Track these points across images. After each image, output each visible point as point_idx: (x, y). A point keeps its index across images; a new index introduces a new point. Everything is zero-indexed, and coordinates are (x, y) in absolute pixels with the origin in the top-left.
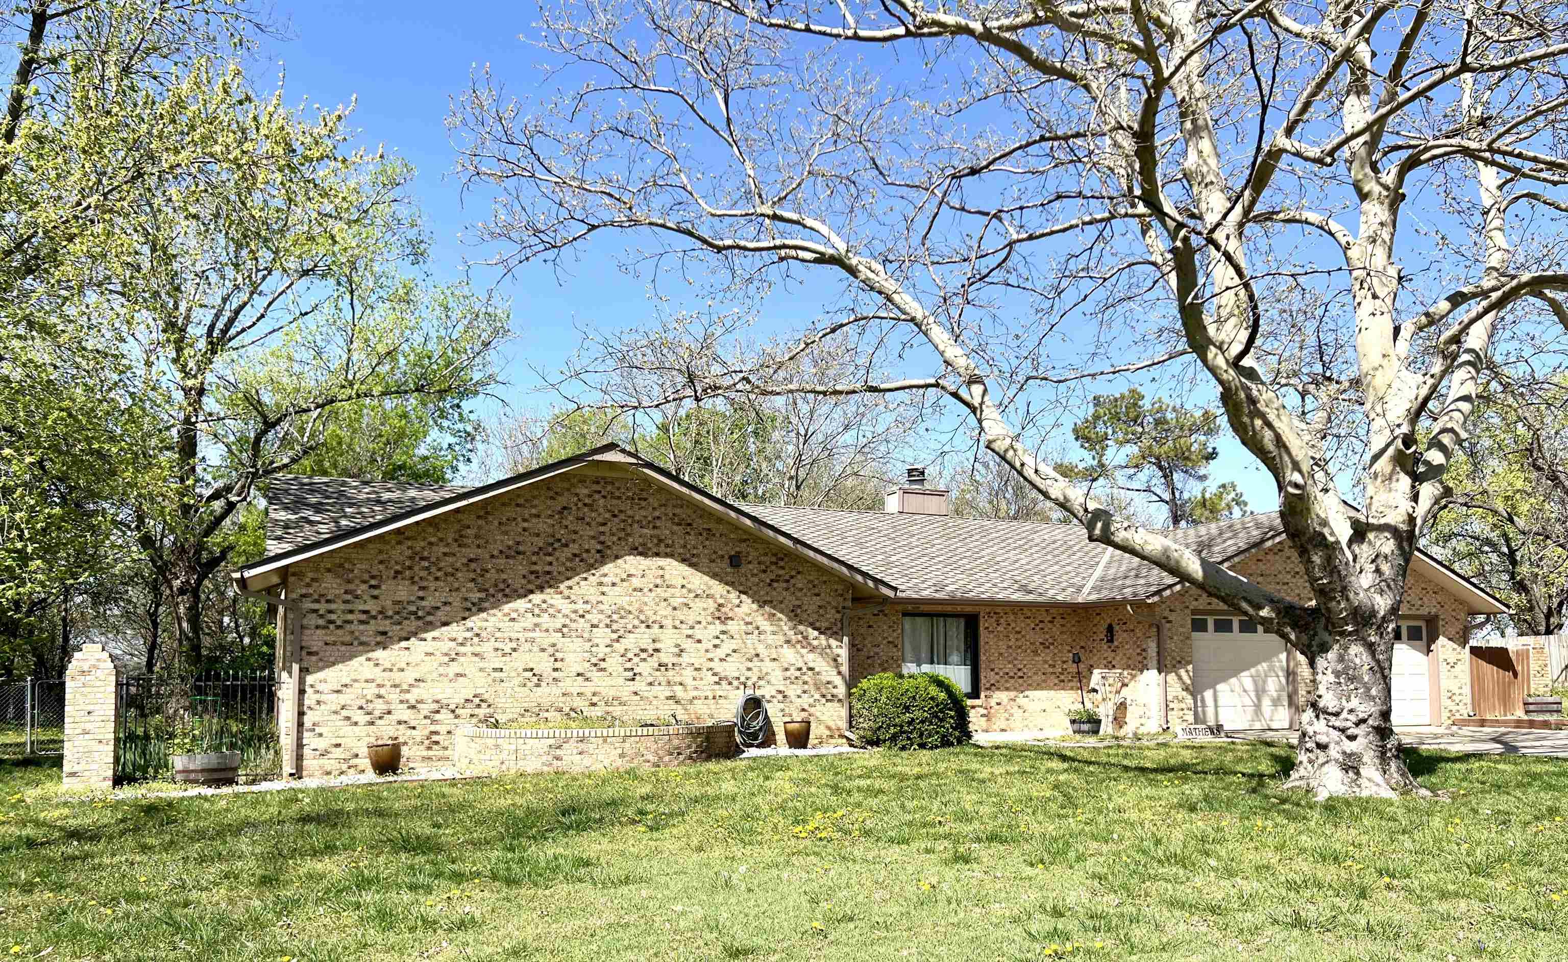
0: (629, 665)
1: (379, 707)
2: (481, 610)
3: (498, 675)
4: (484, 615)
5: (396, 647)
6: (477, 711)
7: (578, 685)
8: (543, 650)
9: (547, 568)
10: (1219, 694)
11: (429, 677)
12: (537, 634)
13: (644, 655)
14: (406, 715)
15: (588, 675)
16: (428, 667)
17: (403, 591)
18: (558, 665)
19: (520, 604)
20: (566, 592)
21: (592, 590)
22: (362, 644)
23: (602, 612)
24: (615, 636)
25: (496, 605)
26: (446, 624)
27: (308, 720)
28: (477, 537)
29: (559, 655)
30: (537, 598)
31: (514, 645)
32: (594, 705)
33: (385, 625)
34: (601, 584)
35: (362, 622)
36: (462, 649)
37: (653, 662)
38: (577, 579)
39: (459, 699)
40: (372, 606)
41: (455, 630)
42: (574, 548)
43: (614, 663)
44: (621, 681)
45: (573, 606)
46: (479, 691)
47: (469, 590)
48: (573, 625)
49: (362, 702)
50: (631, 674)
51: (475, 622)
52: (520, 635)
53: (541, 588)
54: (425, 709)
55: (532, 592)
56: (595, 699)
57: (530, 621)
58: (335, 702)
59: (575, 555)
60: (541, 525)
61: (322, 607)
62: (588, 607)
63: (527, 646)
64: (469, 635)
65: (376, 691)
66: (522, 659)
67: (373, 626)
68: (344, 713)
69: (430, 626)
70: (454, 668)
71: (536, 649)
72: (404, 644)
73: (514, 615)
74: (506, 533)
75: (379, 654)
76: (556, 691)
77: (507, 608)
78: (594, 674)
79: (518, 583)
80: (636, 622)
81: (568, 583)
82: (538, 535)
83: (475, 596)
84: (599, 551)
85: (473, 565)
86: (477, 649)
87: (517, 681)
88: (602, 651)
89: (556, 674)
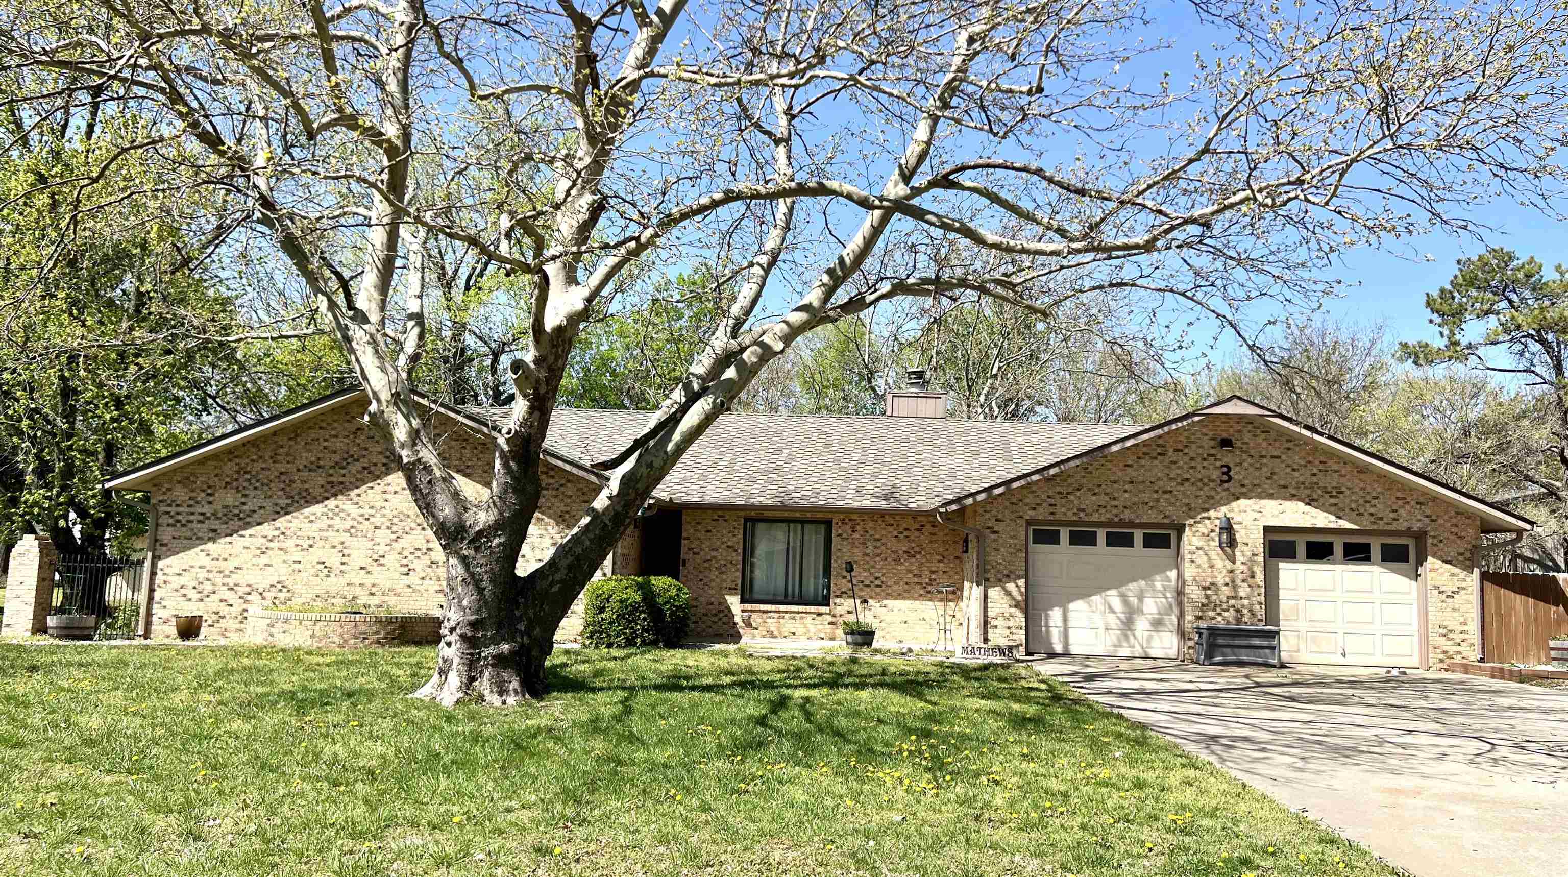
0: (405, 562)
1: (208, 587)
2: (287, 513)
3: (297, 566)
4: (288, 517)
5: (223, 540)
6: (279, 595)
7: (358, 577)
8: (334, 547)
9: (341, 479)
10: (1071, 615)
11: (244, 566)
12: (330, 534)
13: (418, 554)
14: (228, 595)
15: (370, 569)
16: (246, 556)
17: (230, 498)
18: (345, 559)
19: (318, 509)
20: (356, 499)
21: (378, 497)
22: (198, 538)
23: (384, 516)
24: (394, 536)
25: (298, 510)
26: (259, 524)
27: (157, 595)
28: (287, 454)
29: (346, 552)
30: (331, 503)
31: (311, 542)
32: (372, 594)
33: (216, 525)
34: (385, 492)
35: (200, 522)
36: (271, 545)
37: (426, 560)
38: (364, 487)
39: (266, 584)
40: (207, 510)
41: (267, 529)
42: (364, 462)
43: (392, 559)
44: (397, 575)
45: (361, 511)
46: (282, 579)
47: (279, 497)
48: (360, 527)
49: (195, 583)
50: (405, 570)
51: (282, 522)
52: (316, 535)
53: (335, 495)
54: (241, 590)
55: (327, 499)
56: (374, 590)
57: (325, 522)
58: (176, 582)
59: (364, 468)
60: (339, 444)
61: (173, 510)
62: (373, 512)
63: (321, 543)
64: (277, 533)
65: (207, 575)
66: (317, 554)
67: (205, 526)
68: (183, 591)
69: (248, 525)
70: (264, 559)
71: (328, 546)
72: (228, 539)
73: (312, 518)
74: (310, 451)
75: (210, 546)
76: (342, 581)
77: (307, 511)
78: (375, 569)
79: (317, 491)
80: (413, 525)
81: (356, 491)
82: (335, 452)
83: (283, 502)
84: (384, 465)
85: (283, 478)
86: (282, 545)
87: (312, 571)
88: (382, 549)
89: (343, 567)
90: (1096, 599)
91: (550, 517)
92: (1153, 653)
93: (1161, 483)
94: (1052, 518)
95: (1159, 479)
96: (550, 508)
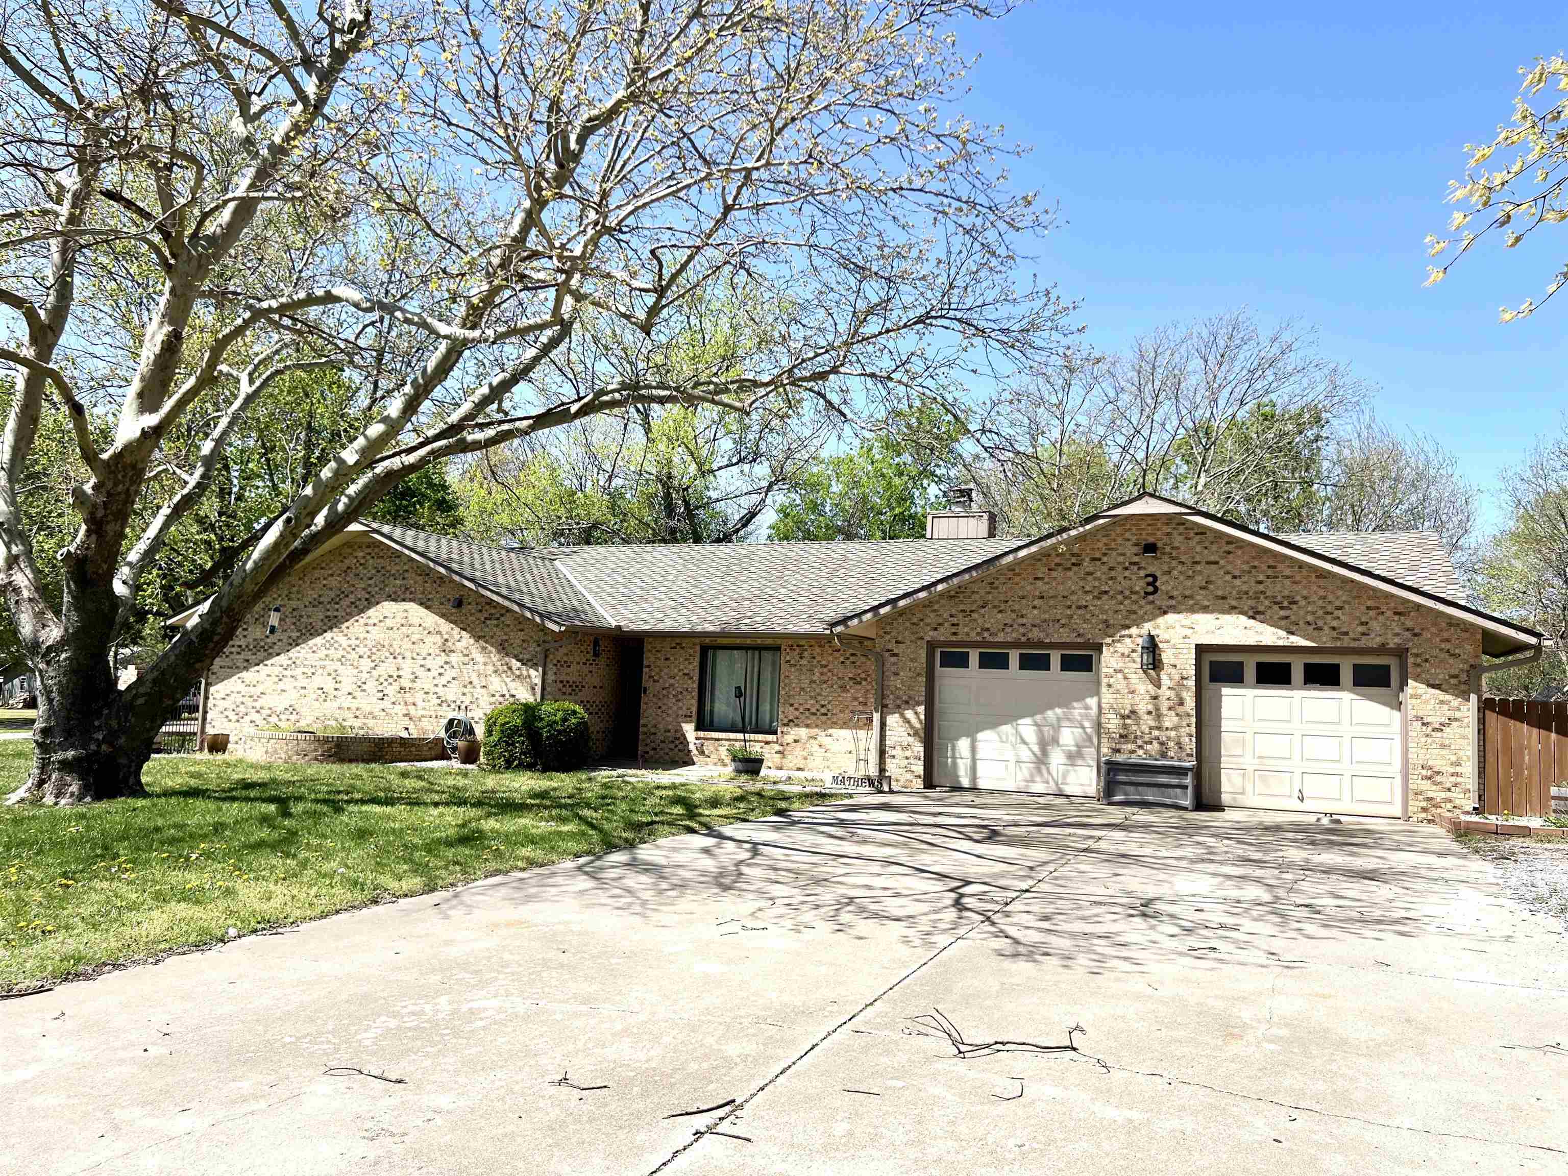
0: (380, 688)
1: (242, 709)
2: (297, 645)
3: (303, 691)
4: (298, 648)
5: (252, 669)
6: (291, 717)
7: (348, 702)
8: (329, 674)
9: (336, 613)
11: (267, 692)
12: (327, 663)
13: (391, 680)
15: (356, 694)
16: (269, 683)
18: (337, 686)
19: (318, 640)
20: (346, 631)
21: (361, 629)
22: (237, 667)
23: (366, 646)
24: (373, 665)
25: (305, 641)
26: (278, 654)
27: (209, 716)
28: (298, 592)
29: (338, 679)
30: (328, 635)
31: (313, 670)
32: (356, 717)
33: (248, 655)
34: (366, 625)
35: (238, 653)
36: (285, 673)
37: (396, 686)
38: (352, 621)
39: (280, 708)
40: (243, 643)
41: (282, 659)
42: (352, 598)
43: (371, 686)
44: (375, 700)
45: (350, 642)
46: (293, 703)
47: (292, 631)
48: (348, 656)
49: (234, 707)
50: (381, 695)
51: (293, 653)
52: (316, 663)
53: (331, 628)
54: (266, 712)
55: (325, 631)
56: (358, 713)
57: (322, 653)
58: (222, 705)
59: (352, 603)
60: (334, 582)
62: (358, 642)
63: (321, 671)
64: (290, 662)
65: (241, 699)
66: (318, 681)
67: (242, 657)
68: (226, 713)
69: (270, 656)
70: (281, 685)
71: (325, 673)
72: (257, 668)
73: (315, 648)
74: (313, 589)
75: (244, 674)
76: (336, 704)
77: (311, 643)
78: (358, 694)
79: (318, 625)
80: (388, 654)
81: (346, 624)
82: (331, 589)
83: (295, 634)
84: (367, 599)
85: (295, 613)
86: (294, 673)
87: (314, 696)
88: (365, 676)
89: (335, 693)
90: (1006, 729)
91: (492, 646)
92: (1068, 790)
93: (1074, 598)
94: (954, 638)
95: (1073, 593)
96: (492, 637)
